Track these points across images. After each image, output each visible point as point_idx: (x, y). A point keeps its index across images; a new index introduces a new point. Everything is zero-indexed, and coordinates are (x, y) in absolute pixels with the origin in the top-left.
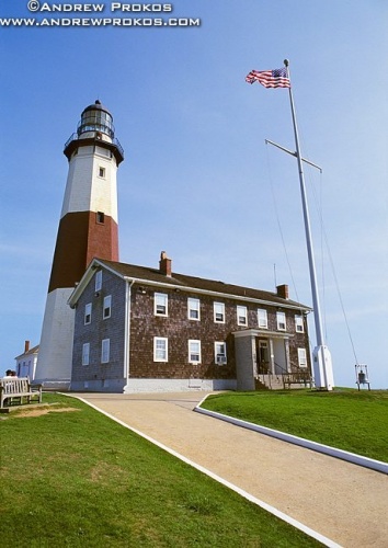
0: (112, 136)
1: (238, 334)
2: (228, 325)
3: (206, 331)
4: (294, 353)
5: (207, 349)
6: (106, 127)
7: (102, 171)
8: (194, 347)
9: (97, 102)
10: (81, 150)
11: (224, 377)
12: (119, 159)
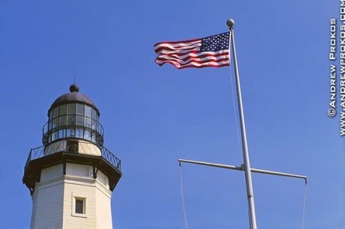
0: (99, 143)
6: (84, 129)
7: (80, 205)
9: (73, 89)
10: (45, 175)
12: (113, 177)
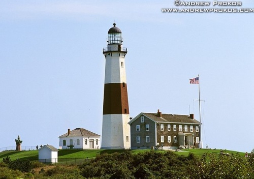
1: (179, 134)
2: (177, 131)
3: (172, 133)
4: (195, 138)
5: (172, 139)
8: (169, 138)
10: (113, 54)
11: (176, 146)
